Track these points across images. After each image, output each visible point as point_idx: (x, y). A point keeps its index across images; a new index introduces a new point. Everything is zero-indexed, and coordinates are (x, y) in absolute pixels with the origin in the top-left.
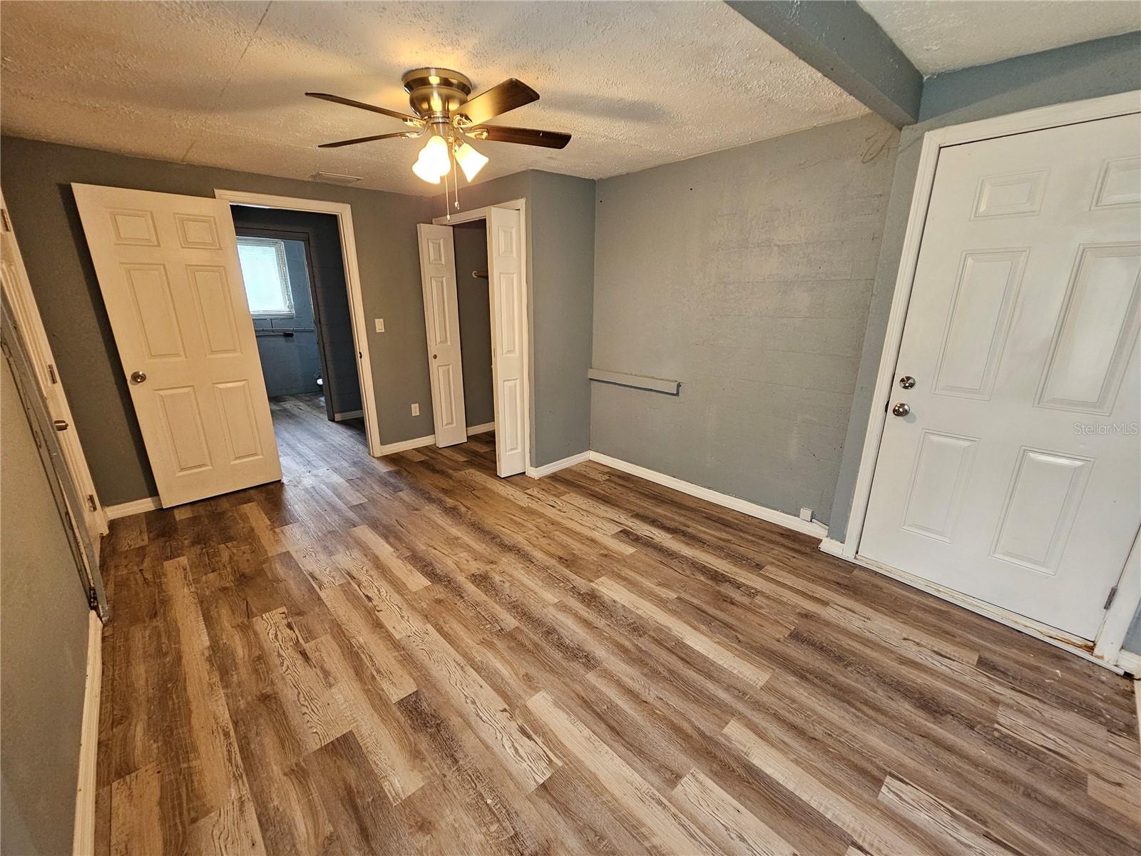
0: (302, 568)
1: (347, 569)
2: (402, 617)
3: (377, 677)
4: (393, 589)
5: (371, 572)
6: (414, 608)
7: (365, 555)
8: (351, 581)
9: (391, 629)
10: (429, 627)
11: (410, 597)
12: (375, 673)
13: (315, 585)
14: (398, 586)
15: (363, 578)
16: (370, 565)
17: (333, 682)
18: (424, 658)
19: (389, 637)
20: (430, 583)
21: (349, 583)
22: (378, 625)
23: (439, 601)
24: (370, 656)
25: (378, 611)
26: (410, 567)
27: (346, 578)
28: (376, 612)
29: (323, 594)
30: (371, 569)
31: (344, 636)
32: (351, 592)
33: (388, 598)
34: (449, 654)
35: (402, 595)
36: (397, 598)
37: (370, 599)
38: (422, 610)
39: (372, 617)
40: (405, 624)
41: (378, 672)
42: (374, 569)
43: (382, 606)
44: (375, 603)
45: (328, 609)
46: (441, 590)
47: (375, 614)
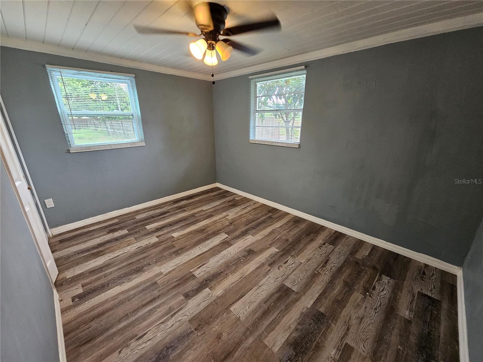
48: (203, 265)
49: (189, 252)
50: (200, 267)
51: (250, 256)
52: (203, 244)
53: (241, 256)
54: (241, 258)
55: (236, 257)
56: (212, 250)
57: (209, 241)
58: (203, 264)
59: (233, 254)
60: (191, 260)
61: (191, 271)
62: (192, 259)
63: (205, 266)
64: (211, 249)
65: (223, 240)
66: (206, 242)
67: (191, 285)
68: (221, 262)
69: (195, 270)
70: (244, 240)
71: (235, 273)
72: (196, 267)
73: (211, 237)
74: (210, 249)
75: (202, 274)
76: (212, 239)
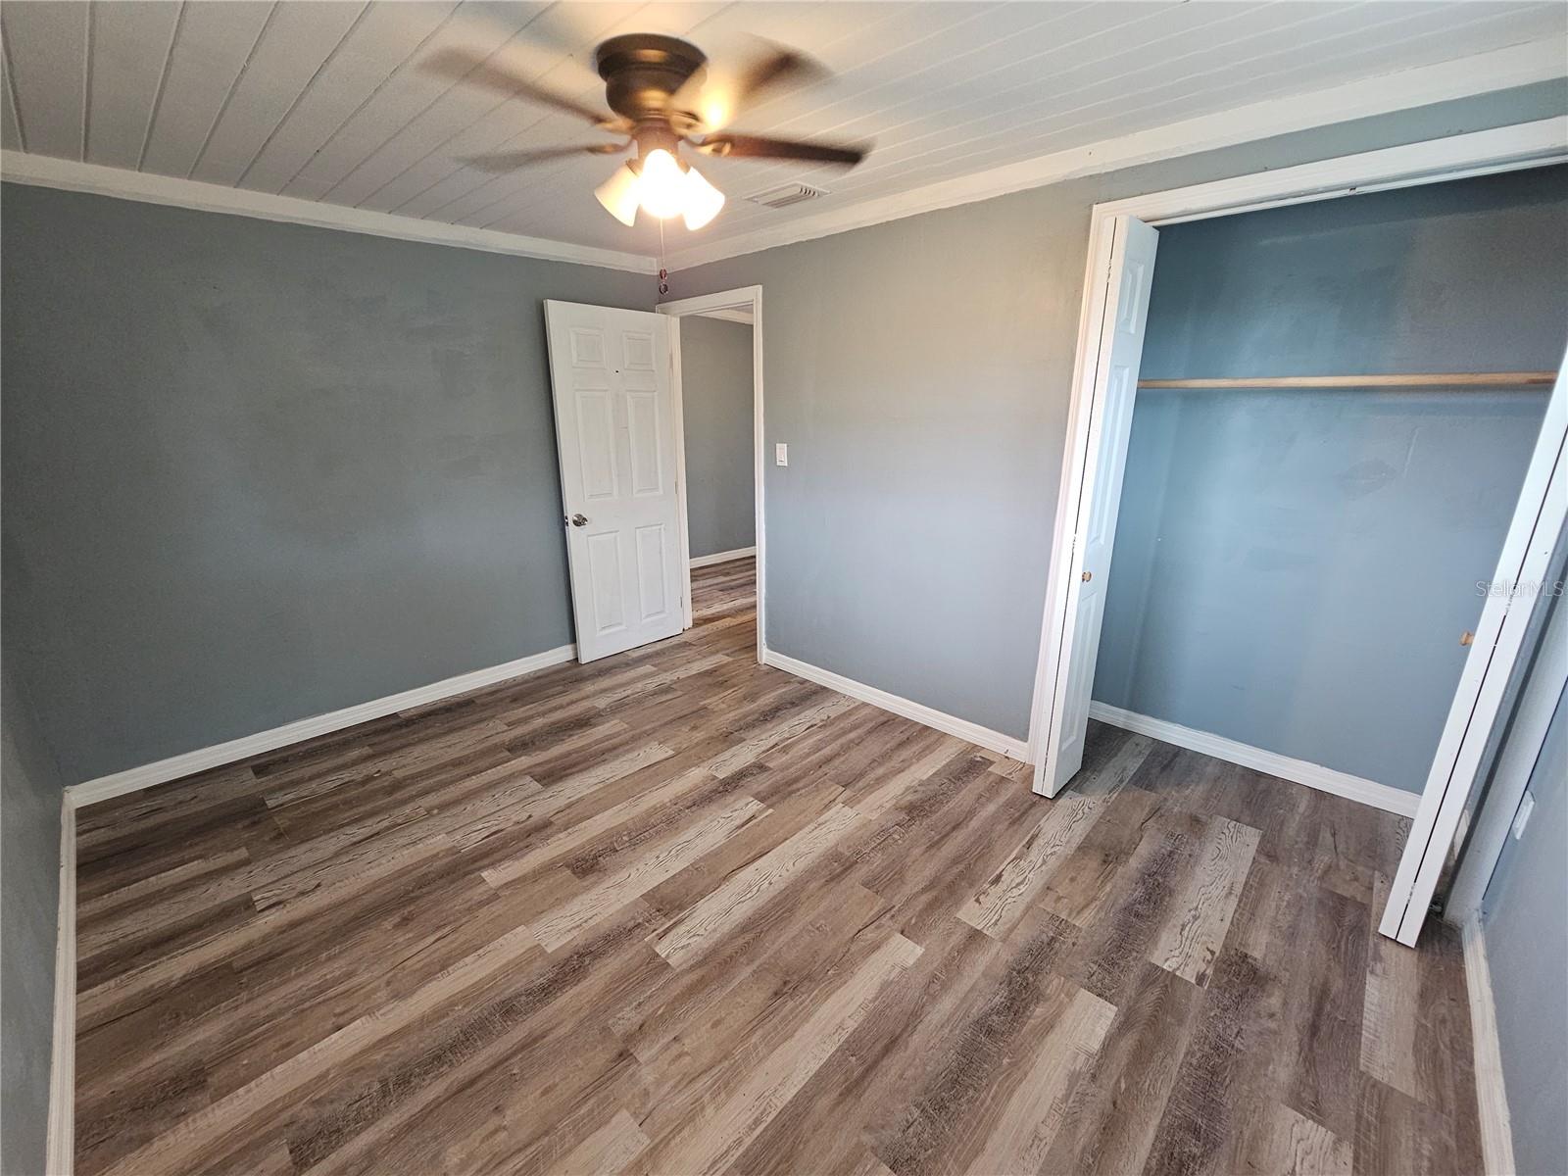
48: (743, 825)
49: (802, 864)
50: (750, 820)
51: (594, 852)
52: (762, 900)
53: (625, 851)
54: (627, 844)
55: (640, 849)
56: (723, 875)
57: (742, 912)
58: (744, 828)
59: (650, 857)
60: (786, 839)
61: (771, 811)
62: (783, 842)
63: (738, 822)
64: (725, 878)
65: (680, 922)
66: (749, 913)
67: (762, 783)
68: (691, 833)
69: (761, 812)
70: (592, 923)
71: (655, 805)
72: (762, 821)
73: (732, 936)
74: (731, 877)
75: (741, 803)
76: (726, 928)
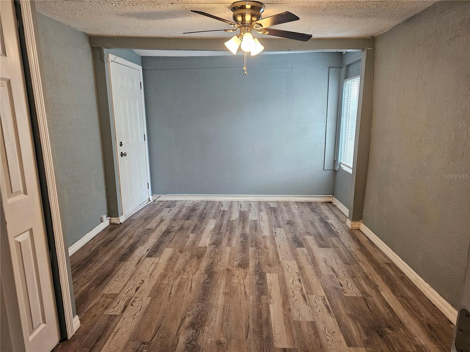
0: (335, 321)
1: (305, 305)
2: (289, 267)
3: (308, 254)
4: (285, 280)
5: (292, 295)
6: (282, 268)
7: (290, 310)
8: (305, 294)
9: (296, 265)
10: (281, 259)
11: (280, 272)
12: (308, 256)
13: (327, 301)
14: (282, 281)
15: (298, 293)
16: (290, 300)
17: (323, 259)
18: (289, 253)
19: (298, 263)
20: (267, 274)
21: (307, 293)
22: (300, 268)
23: (270, 265)
24: (308, 260)
25: (298, 273)
26: (269, 287)
27: (308, 297)
28: (299, 273)
29: (323, 294)
30: (291, 296)
31: (316, 270)
32: (307, 288)
33: (290, 277)
34: (281, 251)
35: (284, 275)
36: (286, 275)
37: (299, 280)
38: (279, 265)
39: (302, 272)
40: (289, 264)
41: (306, 256)
42: (290, 296)
43: (295, 274)
44: (298, 277)
45: (321, 284)
46: (264, 269)
47: (300, 272)
